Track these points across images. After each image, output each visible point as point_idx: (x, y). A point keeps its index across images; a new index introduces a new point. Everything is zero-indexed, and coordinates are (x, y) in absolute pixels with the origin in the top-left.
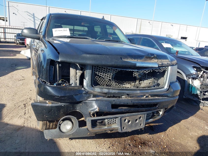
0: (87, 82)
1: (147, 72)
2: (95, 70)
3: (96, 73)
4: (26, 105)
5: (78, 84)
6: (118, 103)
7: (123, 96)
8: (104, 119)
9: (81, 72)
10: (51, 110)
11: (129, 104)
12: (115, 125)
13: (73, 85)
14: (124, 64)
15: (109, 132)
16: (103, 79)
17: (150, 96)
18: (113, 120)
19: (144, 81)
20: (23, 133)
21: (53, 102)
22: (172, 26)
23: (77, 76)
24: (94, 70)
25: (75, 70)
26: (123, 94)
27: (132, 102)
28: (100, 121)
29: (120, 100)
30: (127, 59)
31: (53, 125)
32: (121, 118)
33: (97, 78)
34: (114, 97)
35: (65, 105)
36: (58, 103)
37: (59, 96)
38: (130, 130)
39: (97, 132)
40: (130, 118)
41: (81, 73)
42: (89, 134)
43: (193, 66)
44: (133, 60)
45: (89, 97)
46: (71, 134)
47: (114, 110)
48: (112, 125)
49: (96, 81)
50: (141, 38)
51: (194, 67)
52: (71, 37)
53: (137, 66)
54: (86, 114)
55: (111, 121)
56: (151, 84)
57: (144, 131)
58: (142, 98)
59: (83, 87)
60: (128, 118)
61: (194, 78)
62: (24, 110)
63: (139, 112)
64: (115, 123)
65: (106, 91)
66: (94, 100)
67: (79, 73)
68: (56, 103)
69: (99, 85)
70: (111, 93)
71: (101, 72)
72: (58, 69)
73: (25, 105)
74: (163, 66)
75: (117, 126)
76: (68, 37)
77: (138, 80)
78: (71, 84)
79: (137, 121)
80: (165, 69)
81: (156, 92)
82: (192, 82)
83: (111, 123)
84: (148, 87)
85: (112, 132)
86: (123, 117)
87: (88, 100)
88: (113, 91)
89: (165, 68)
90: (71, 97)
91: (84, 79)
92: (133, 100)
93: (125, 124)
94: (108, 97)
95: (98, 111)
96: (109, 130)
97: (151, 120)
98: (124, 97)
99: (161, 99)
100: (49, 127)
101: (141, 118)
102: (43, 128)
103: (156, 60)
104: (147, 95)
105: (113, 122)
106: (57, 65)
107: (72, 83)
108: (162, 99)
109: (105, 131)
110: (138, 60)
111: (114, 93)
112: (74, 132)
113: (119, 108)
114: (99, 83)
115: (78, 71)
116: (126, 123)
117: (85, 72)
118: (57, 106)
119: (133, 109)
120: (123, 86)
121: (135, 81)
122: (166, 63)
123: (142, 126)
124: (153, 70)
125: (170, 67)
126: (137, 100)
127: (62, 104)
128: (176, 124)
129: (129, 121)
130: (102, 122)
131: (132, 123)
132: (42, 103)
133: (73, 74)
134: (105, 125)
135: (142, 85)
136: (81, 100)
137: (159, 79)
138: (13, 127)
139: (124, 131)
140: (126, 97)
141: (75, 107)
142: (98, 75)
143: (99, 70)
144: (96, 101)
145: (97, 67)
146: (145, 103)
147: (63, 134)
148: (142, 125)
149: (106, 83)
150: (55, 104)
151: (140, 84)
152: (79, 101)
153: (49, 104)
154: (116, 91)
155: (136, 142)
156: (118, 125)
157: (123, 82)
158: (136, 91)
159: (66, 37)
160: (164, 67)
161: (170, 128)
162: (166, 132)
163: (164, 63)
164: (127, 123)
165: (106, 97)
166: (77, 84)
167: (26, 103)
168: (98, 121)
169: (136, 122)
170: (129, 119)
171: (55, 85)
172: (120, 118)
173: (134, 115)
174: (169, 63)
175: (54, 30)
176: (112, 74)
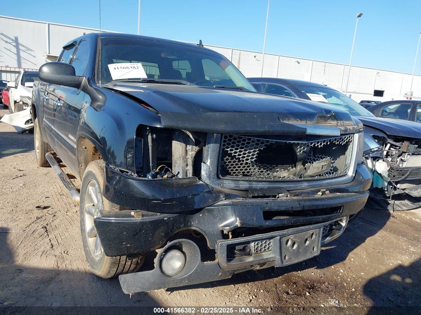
0: (210, 169)
1: (321, 144)
2: (225, 143)
3: (226, 149)
4: (48, 227)
5: (190, 174)
6: (275, 208)
7: (280, 195)
8: (249, 242)
9: (196, 148)
10: (140, 230)
11: (294, 210)
12: (268, 252)
13: (180, 176)
14: (286, 130)
15: (258, 268)
16: (239, 161)
17: (328, 192)
18: (265, 243)
19: (313, 163)
20: (63, 288)
21: (145, 212)
22: (299, 63)
23: (187, 157)
24: (223, 143)
25: (184, 145)
26: (280, 190)
27: (299, 204)
28: (241, 247)
29: (278, 202)
30: (288, 120)
31: (131, 264)
32: (281, 238)
33: (227, 159)
34: (264, 197)
35: (171, 218)
36: (156, 213)
37: (160, 200)
38: (295, 261)
39: (237, 270)
40: (295, 237)
41: (196, 150)
42: (220, 274)
43: (373, 136)
44: (300, 121)
45: (217, 199)
46: (185, 278)
47: (268, 223)
48: (263, 253)
49: (225, 166)
50: (265, 85)
51: (375, 137)
52: (150, 81)
53: (308, 134)
54: (214, 235)
55: (261, 246)
56: (325, 169)
57: (304, 264)
58: (316, 196)
59: (200, 179)
60: (292, 237)
61: (375, 159)
62: (48, 240)
63: (311, 224)
64: (268, 249)
65: (244, 185)
66: (229, 205)
67: (192, 150)
68: (152, 215)
69: (229, 174)
70: (256, 190)
71: (235, 147)
72: (150, 144)
73: (46, 228)
74: (347, 132)
75: (272, 256)
76: (144, 81)
77: (300, 161)
78: (177, 175)
79: (308, 242)
80: (349, 139)
81: (336, 184)
82: (374, 166)
83: (260, 250)
84: (320, 175)
85: (262, 268)
86: (284, 236)
87: (216, 206)
88: (260, 185)
89: (350, 137)
90: (183, 201)
91: (202, 164)
92: (301, 200)
93: (287, 249)
94: (254, 197)
95: (239, 225)
96: (259, 264)
97: (328, 239)
98: (282, 197)
99: (346, 197)
100: (123, 268)
101: (314, 236)
102: (111, 272)
103: (334, 123)
104: (322, 190)
105: (265, 247)
106: (150, 137)
107: (179, 173)
108: (348, 196)
109: (252, 266)
110: (308, 122)
111: (262, 189)
112: (192, 274)
113: (274, 218)
114: (230, 170)
115: (189, 147)
116: (288, 247)
117: (205, 149)
118: (154, 221)
119: (301, 219)
120: (275, 174)
121: (293, 165)
122: (351, 128)
123: (316, 252)
124: (330, 140)
125: (356, 136)
126: (309, 200)
127: (165, 217)
128: (359, 247)
129: (294, 244)
130: (244, 249)
131: (298, 247)
132: (119, 217)
133: (181, 153)
134: (249, 254)
135: (310, 172)
136: (203, 206)
137: (335, 159)
138: (36, 277)
139: (287, 263)
140: (287, 197)
141: (189, 221)
142: (230, 155)
143: (234, 143)
144: (233, 205)
145: (229, 138)
146: (323, 205)
147: (169, 279)
148: (315, 249)
149: (244, 171)
150: (149, 218)
151: (305, 168)
152: (199, 207)
153: (136, 216)
154: (265, 185)
155: (296, 286)
156: (274, 252)
157: (274, 167)
158: (301, 183)
159: (141, 81)
160: (348, 136)
161: (350, 255)
162: (344, 262)
163: (348, 127)
164: (290, 248)
165: (250, 198)
166: (188, 174)
167: (47, 224)
168: (237, 248)
169: (306, 245)
170: (295, 240)
171: (150, 177)
172: (278, 238)
173: (302, 231)
174: (355, 127)
175: (111, 67)
176: (258, 150)
